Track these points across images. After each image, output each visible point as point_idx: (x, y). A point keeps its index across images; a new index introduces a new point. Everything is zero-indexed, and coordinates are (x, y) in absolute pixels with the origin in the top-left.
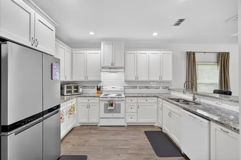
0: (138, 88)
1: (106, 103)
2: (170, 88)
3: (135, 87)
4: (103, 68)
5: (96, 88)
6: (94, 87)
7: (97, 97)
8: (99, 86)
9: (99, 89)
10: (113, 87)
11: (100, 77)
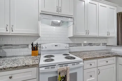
0: (82, 45)
1: (52, 75)
2: (107, 44)
3: (79, 45)
4: (43, 14)
5: (30, 47)
6: (28, 45)
7: (33, 66)
8: (35, 43)
9: (35, 48)
10: (56, 44)
11: (38, 29)
